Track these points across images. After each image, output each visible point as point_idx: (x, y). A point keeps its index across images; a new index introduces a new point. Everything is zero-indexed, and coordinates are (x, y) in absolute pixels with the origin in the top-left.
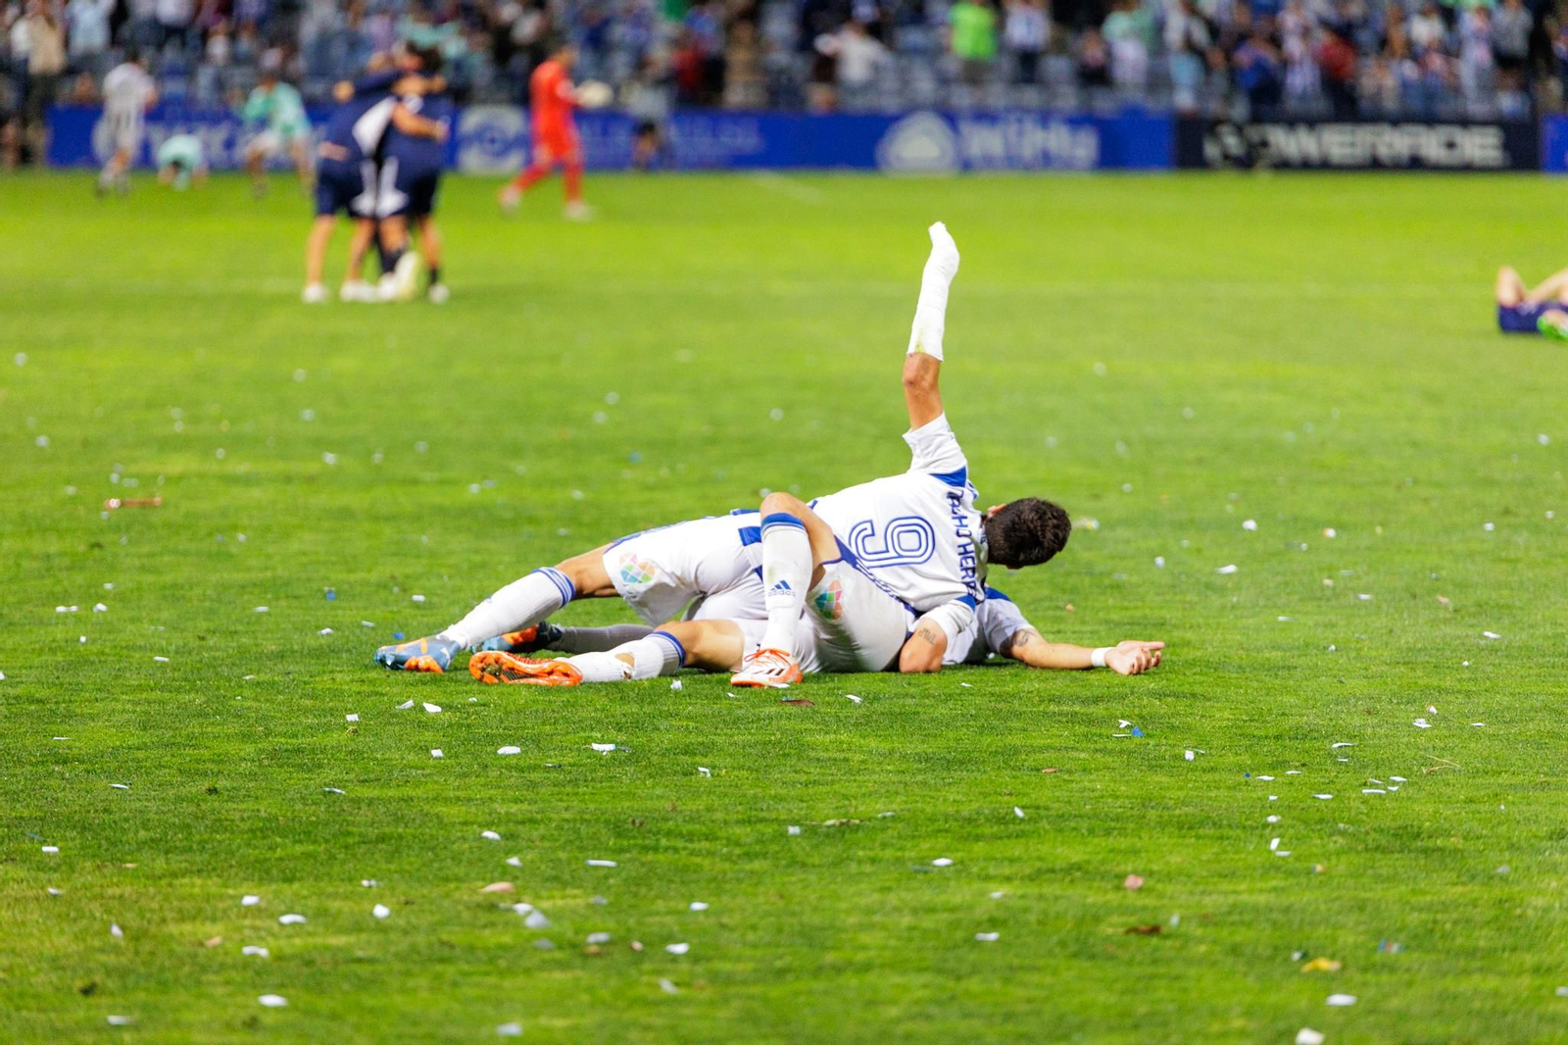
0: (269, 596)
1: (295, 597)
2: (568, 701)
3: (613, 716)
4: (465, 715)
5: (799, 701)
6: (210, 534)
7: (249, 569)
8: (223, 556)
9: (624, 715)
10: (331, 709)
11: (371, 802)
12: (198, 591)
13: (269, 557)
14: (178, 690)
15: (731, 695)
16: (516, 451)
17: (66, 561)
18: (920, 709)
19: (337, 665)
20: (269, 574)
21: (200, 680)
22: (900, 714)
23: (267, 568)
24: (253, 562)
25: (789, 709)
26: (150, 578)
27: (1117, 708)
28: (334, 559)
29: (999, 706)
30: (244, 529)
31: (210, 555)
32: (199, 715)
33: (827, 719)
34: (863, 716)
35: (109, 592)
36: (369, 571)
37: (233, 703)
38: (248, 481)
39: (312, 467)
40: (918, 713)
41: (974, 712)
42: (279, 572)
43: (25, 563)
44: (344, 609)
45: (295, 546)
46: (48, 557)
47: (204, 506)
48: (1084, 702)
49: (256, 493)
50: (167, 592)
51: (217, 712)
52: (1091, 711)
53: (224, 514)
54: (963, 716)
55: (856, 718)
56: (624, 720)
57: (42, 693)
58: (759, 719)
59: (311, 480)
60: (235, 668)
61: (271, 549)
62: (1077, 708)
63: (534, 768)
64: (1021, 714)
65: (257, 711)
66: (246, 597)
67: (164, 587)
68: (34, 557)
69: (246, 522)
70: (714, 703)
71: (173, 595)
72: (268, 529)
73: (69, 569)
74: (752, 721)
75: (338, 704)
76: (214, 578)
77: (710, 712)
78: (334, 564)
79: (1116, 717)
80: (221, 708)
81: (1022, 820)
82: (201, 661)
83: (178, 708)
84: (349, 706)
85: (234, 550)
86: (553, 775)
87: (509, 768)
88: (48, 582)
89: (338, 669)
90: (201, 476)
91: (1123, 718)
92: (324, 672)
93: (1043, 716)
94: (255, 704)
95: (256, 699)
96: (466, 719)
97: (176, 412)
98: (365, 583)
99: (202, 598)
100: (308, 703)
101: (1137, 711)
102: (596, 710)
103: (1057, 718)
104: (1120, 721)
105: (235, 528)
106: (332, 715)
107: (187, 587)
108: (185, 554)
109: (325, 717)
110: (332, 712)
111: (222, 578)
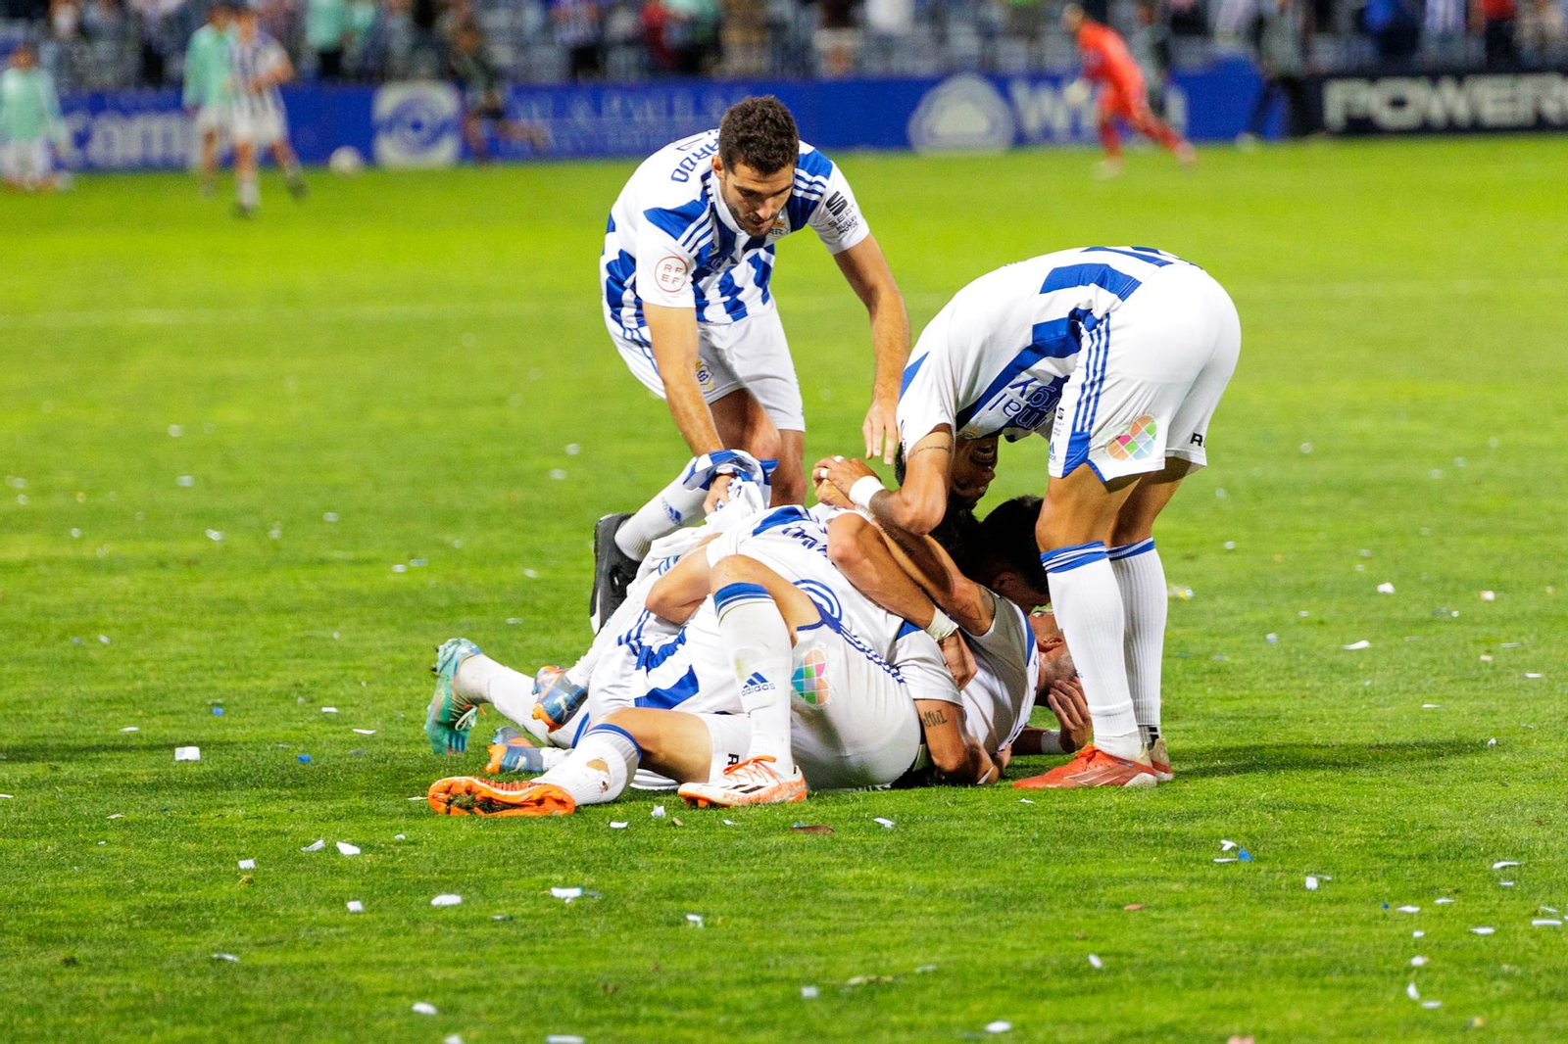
0: (140, 713)
1: (172, 713)
2: (521, 835)
3: (578, 854)
4: (391, 857)
5: (814, 828)
6: (62, 637)
7: (113, 679)
8: (76, 663)
9: (593, 852)
10: (220, 854)
11: (271, 971)
12: (48, 708)
13: (139, 662)
14: (25, 835)
15: (728, 822)
16: (452, 519)
18: (968, 834)
19: (227, 798)
20: (139, 684)
21: (53, 821)
22: (943, 840)
23: (136, 677)
24: (119, 670)
25: (802, 837)
27: (1218, 825)
28: (221, 663)
29: (1069, 827)
30: (106, 628)
31: (63, 663)
32: (52, 866)
33: (850, 849)
34: (896, 844)
36: (267, 677)
37: (95, 849)
38: (110, 567)
39: (192, 547)
40: (966, 838)
41: (1037, 836)
42: (153, 682)
44: (234, 726)
45: (172, 648)
47: (53, 601)
48: (1178, 818)
49: (121, 581)
50: (9, 711)
51: (76, 862)
52: (1186, 829)
53: (81, 609)
54: (1023, 840)
55: (888, 848)
56: (592, 858)
58: (764, 852)
59: (191, 563)
60: (96, 805)
61: (140, 654)
62: (1168, 827)
63: (480, 921)
64: (1097, 837)
65: (126, 858)
66: (110, 715)
69: (109, 620)
70: (707, 834)
71: (18, 714)
72: (138, 626)
74: (755, 855)
75: (229, 848)
76: (69, 691)
77: (702, 845)
78: (221, 669)
79: (1219, 838)
80: (79, 856)
81: (1099, 971)
82: (53, 798)
83: (26, 858)
84: (243, 849)
85: (94, 655)
86: (503, 930)
87: (447, 922)
89: (228, 802)
90: (51, 562)
91: (1227, 838)
92: (210, 807)
93: (1125, 838)
94: (122, 850)
95: (124, 844)
96: (391, 861)
97: (19, 483)
98: (261, 693)
99: (54, 718)
100: (192, 846)
101: (1244, 829)
102: (557, 846)
103: (1143, 840)
104: (1223, 842)
105: (96, 626)
106: (221, 861)
107: (35, 703)
108: (31, 661)
109: (212, 864)
110: (220, 857)
111: (80, 691)
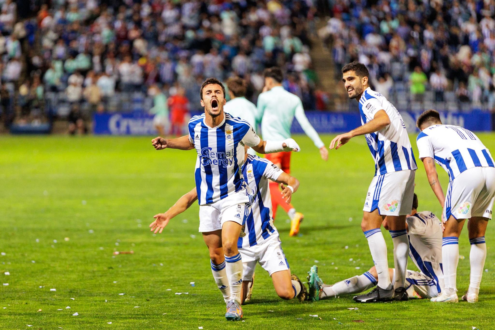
0: (172, 285)
1: (181, 286)
2: (277, 321)
3: (293, 327)
4: (241, 327)
5: (359, 321)
6: (150, 264)
7: (164, 276)
8: (154, 271)
9: (297, 326)
10: (193, 325)
12: (146, 284)
13: (171, 271)
14: (139, 318)
15: (334, 319)
17: (100, 274)
18: (401, 323)
19: (195, 309)
20: (172, 277)
21: (147, 315)
22: (394, 325)
23: (171, 275)
24: (166, 273)
25: (355, 323)
26: (130, 279)
27: (471, 323)
28: (194, 272)
29: (430, 322)
30: (162, 262)
31: (151, 271)
32: (147, 327)
33: (368, 327)
34: (381, 326)
35: (115, 284)
36: (207, 276)
37: (159, 323)
38: (163, 245)
39: (186, 240)
40: (401, 325)
41: (420, 324)
42: (175, 277)
43: (86, 274)
44: (198, 290)
45: (181, 267)
46: (94, 272)
47: (148, 254)
48: (459, 320)
49: (167, 249)
50: (135, 284)
51: (153, 326)
52: (462, 323)
53: (156, 256)
54: (417, 325)
55: (379, 327)
56: (297, 328)
57: (91, 320)
58: (344, 327)
59: (186, 244)
60: (159, 311)
61: (172, 269)
62: (457, 323)
64: (437, 325)
65: (167, 326)
66: (163, 286)
67: (134, 283)
68: (89, 272)
69: (163, 259)
70: (329, 322)
71: (138, 285)
72: (171, 262)
73: (101, 276)
74: (342, 328)
75: (196, 323)
76: (152, 279)
77: (327, 325)
78: (194, 274)
79: (471, 326)
80: (154, 325)
82: (147, 308)
83: (140, 325)
84: (200, 324)
85: (159, 269)
88: (94, 281)
89: (196, 311)
90: (147, 243)
91: (474, 326)
92: (191, 312)
93: (445, 326)
94: (166, 323)
95: (167, 322)
96: (241, 328)
97: (139, 221)
98: (205, 280)
99: (148, 286)
100: (185, 323)
101: (478, 323)
102: (287, 325)
103: (450, 326)
104: (473, 327)
105: (160, 261)
106: (194, 327)
107: (142, 282)
108: (141, 270)
109: (191, 327)
110: (193, 326)
111: (155, 279)
